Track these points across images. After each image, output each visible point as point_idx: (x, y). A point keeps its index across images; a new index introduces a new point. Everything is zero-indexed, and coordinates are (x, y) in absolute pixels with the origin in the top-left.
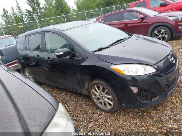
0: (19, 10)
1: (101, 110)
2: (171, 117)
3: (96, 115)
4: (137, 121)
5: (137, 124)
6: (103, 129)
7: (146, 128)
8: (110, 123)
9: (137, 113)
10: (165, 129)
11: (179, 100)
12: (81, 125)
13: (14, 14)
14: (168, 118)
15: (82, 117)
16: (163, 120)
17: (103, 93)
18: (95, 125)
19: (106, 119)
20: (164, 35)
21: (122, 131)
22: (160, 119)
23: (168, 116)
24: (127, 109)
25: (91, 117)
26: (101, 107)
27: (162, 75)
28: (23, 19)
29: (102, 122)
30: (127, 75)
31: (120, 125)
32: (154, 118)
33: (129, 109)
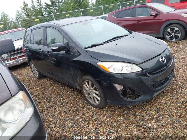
0: (39, 3)
1: (91, 105)
2: (154, 117)
3: (85, 109)
4: (120, 118)
5: (120, 121)
6: (87, 122)
7: (127, 125)
8: (95, 118)
9: (123, 111)
10: (144, 128)
11: (169, 101)
12: (68, 117)
13: (34, 7)
14: (150, 117)
15: (72, 110)
16: (145, 119)
17: (92, 89)
18: (81, 118)
19: (93, 113)
20: (178, 34)
21: (103, 126)
22: (142, 118)
23: (151, 116)
24: (115, 106)
25: (80, 111)
26: (91, 101)
27: (147, 74)
28: (42, 12)
29: (88, 116)
30: (111, 72)
31: (103, 120)
32: (137, 116)
33: (117, 107)
